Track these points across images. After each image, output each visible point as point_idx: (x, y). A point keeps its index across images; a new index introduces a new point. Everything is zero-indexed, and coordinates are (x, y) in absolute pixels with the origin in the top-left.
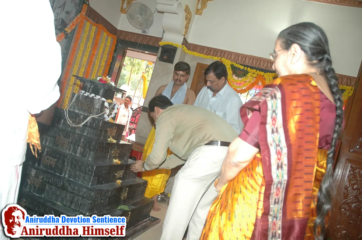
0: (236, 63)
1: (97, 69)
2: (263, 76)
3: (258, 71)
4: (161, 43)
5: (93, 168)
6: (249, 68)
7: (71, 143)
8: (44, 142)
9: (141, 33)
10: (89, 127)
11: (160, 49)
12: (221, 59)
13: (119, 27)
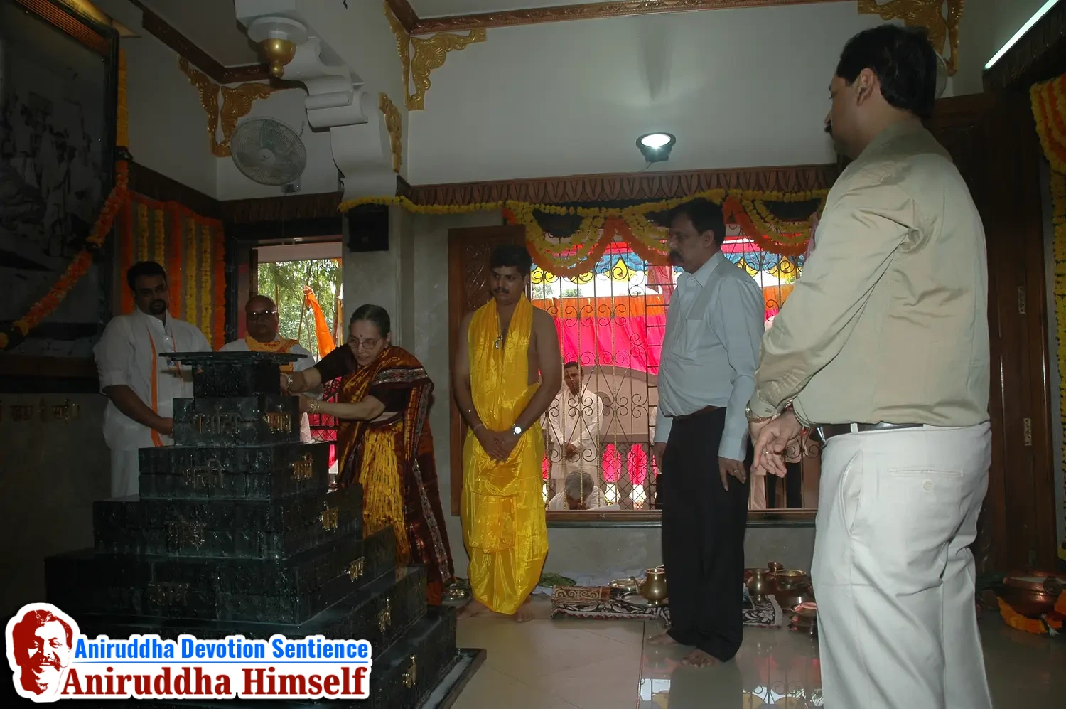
0: (546, 205)
1: (194, 317)
2: (620, 217)
3: (603, 208)
4: (343, 206)
5: (294, 576)
6: (580, 209)
7: (213, 530)
8: (139, 548)
9: (282, 194)
10: (244, 475)
11: (345, 221)
12: (504, 203)
13: (221, 195)
